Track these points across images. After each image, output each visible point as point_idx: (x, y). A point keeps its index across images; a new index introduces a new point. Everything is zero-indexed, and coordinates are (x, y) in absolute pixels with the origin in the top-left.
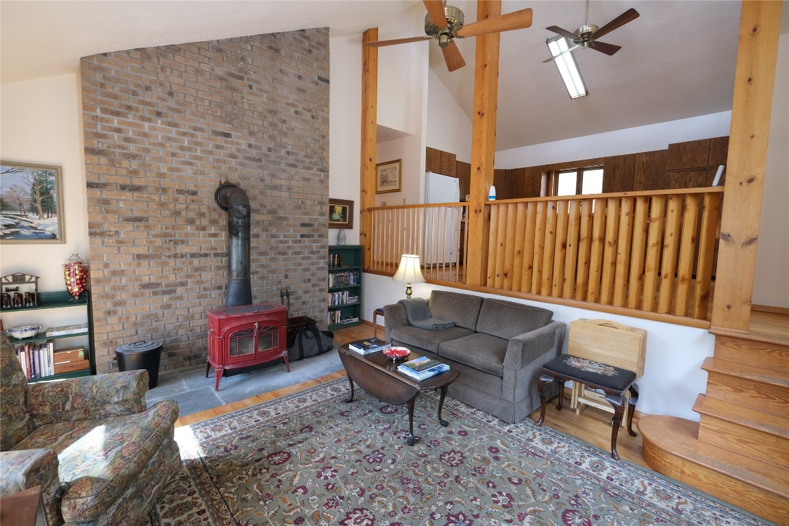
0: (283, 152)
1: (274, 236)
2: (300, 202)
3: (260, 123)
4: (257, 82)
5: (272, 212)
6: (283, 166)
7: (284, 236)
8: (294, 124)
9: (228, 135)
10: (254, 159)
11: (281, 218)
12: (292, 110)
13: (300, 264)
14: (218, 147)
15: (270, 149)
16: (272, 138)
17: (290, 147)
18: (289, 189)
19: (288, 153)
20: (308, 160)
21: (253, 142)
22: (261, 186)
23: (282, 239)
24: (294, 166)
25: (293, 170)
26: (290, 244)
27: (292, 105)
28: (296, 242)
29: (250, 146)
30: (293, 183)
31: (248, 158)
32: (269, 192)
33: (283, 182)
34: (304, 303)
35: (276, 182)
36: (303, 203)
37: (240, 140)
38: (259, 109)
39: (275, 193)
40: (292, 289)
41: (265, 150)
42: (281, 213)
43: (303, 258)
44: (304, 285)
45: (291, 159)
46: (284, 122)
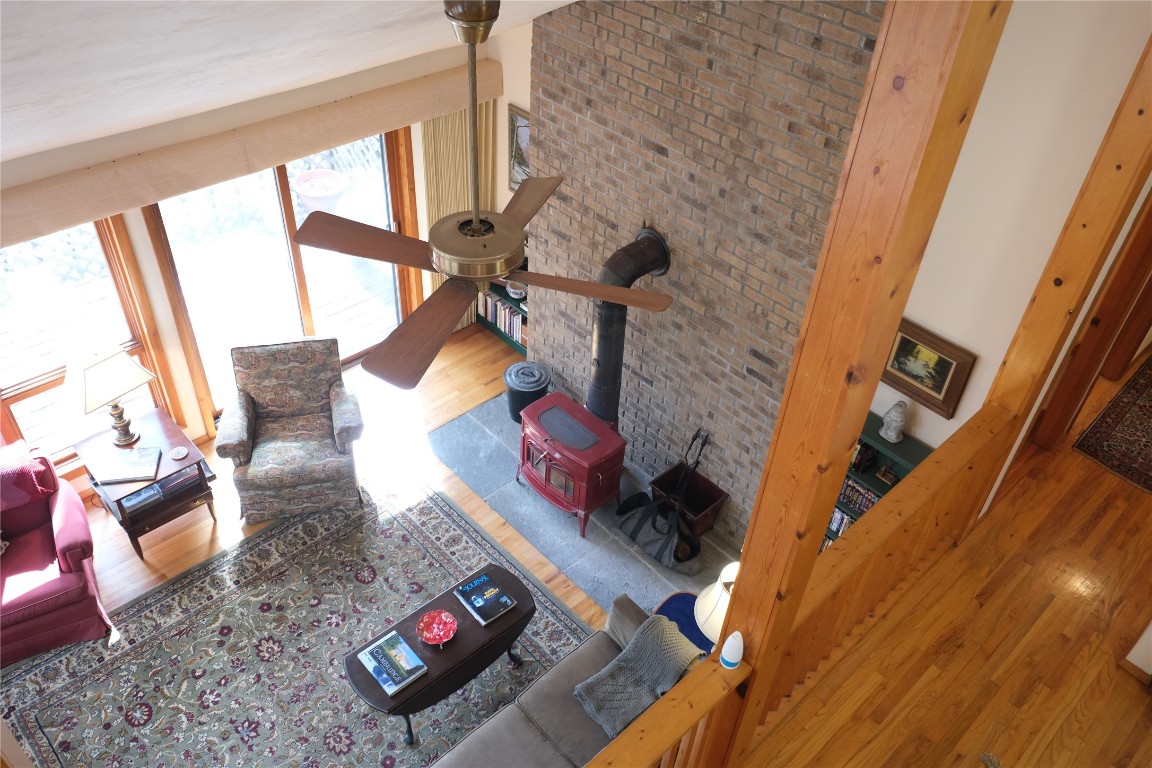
0: (746, 206)
1: (703, 342)
2: (759, 311)
3: (715, 138)
4: (724, 53)
5: (707, 303)
6: (741, 231)
7: (719, 352)
8: (781, 153)
9: (662, 151)
10: (694, 203)
11: (718, 320)
12: (783, 121)
13: (736, 413)
14: (648, 167)
15: (722, 193)
16: (731, 172)
17: (760, 200)
18: (743, 278)
19: (755, 209)
20: (793, 237)
21: (697, 171)
22: (697, 251)
23: (715, 354)
24: (759, 237)
25: (758, 247)
26: (727, 370)
27: (786, 109)
28: (737, 373)
29: (692, 177)
30: (753, 271)
31: (687, 199)
32: (708, 268)
33: (734, 261)
34: (731, 475)
35: (724, 255)
36: (764, 314)
37: (679, 163)
38: (718, 111)
39: (717, 274)
40: (716, 439)
41: (715, 191)
42: (720, 312)
43: (745, 409)
44: (736, 451)
45: (760, 225)
46: (760, 144)
